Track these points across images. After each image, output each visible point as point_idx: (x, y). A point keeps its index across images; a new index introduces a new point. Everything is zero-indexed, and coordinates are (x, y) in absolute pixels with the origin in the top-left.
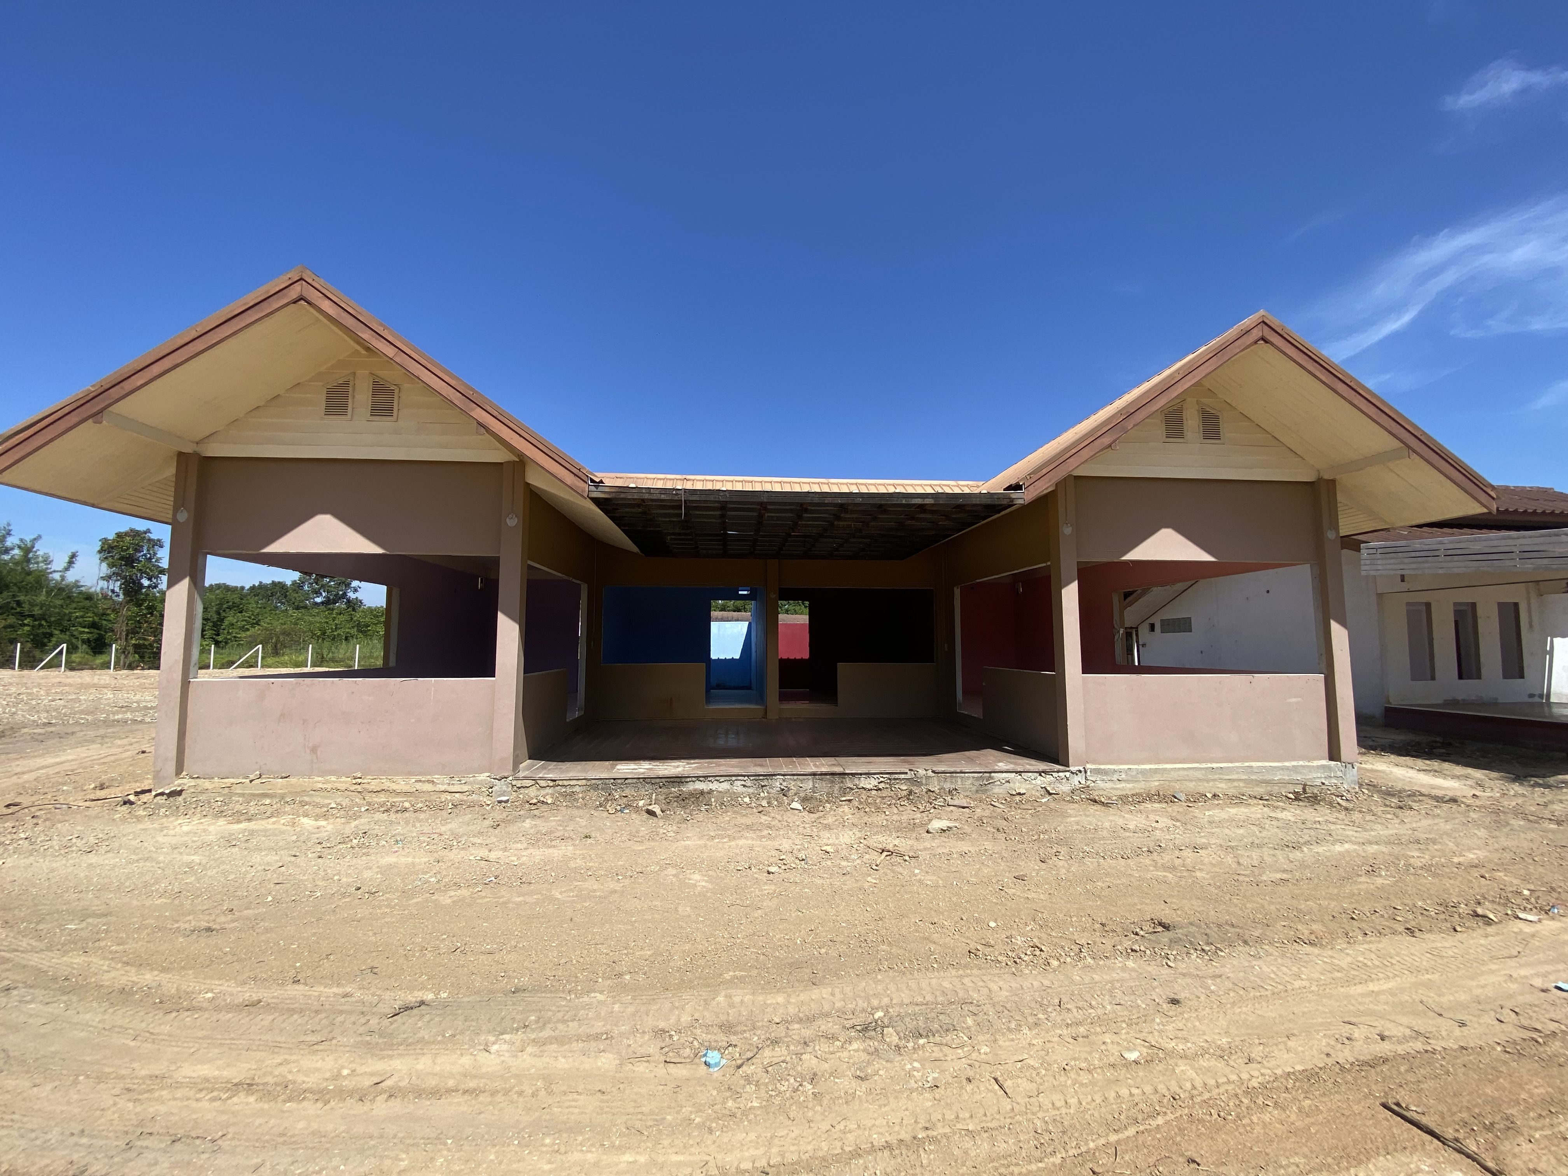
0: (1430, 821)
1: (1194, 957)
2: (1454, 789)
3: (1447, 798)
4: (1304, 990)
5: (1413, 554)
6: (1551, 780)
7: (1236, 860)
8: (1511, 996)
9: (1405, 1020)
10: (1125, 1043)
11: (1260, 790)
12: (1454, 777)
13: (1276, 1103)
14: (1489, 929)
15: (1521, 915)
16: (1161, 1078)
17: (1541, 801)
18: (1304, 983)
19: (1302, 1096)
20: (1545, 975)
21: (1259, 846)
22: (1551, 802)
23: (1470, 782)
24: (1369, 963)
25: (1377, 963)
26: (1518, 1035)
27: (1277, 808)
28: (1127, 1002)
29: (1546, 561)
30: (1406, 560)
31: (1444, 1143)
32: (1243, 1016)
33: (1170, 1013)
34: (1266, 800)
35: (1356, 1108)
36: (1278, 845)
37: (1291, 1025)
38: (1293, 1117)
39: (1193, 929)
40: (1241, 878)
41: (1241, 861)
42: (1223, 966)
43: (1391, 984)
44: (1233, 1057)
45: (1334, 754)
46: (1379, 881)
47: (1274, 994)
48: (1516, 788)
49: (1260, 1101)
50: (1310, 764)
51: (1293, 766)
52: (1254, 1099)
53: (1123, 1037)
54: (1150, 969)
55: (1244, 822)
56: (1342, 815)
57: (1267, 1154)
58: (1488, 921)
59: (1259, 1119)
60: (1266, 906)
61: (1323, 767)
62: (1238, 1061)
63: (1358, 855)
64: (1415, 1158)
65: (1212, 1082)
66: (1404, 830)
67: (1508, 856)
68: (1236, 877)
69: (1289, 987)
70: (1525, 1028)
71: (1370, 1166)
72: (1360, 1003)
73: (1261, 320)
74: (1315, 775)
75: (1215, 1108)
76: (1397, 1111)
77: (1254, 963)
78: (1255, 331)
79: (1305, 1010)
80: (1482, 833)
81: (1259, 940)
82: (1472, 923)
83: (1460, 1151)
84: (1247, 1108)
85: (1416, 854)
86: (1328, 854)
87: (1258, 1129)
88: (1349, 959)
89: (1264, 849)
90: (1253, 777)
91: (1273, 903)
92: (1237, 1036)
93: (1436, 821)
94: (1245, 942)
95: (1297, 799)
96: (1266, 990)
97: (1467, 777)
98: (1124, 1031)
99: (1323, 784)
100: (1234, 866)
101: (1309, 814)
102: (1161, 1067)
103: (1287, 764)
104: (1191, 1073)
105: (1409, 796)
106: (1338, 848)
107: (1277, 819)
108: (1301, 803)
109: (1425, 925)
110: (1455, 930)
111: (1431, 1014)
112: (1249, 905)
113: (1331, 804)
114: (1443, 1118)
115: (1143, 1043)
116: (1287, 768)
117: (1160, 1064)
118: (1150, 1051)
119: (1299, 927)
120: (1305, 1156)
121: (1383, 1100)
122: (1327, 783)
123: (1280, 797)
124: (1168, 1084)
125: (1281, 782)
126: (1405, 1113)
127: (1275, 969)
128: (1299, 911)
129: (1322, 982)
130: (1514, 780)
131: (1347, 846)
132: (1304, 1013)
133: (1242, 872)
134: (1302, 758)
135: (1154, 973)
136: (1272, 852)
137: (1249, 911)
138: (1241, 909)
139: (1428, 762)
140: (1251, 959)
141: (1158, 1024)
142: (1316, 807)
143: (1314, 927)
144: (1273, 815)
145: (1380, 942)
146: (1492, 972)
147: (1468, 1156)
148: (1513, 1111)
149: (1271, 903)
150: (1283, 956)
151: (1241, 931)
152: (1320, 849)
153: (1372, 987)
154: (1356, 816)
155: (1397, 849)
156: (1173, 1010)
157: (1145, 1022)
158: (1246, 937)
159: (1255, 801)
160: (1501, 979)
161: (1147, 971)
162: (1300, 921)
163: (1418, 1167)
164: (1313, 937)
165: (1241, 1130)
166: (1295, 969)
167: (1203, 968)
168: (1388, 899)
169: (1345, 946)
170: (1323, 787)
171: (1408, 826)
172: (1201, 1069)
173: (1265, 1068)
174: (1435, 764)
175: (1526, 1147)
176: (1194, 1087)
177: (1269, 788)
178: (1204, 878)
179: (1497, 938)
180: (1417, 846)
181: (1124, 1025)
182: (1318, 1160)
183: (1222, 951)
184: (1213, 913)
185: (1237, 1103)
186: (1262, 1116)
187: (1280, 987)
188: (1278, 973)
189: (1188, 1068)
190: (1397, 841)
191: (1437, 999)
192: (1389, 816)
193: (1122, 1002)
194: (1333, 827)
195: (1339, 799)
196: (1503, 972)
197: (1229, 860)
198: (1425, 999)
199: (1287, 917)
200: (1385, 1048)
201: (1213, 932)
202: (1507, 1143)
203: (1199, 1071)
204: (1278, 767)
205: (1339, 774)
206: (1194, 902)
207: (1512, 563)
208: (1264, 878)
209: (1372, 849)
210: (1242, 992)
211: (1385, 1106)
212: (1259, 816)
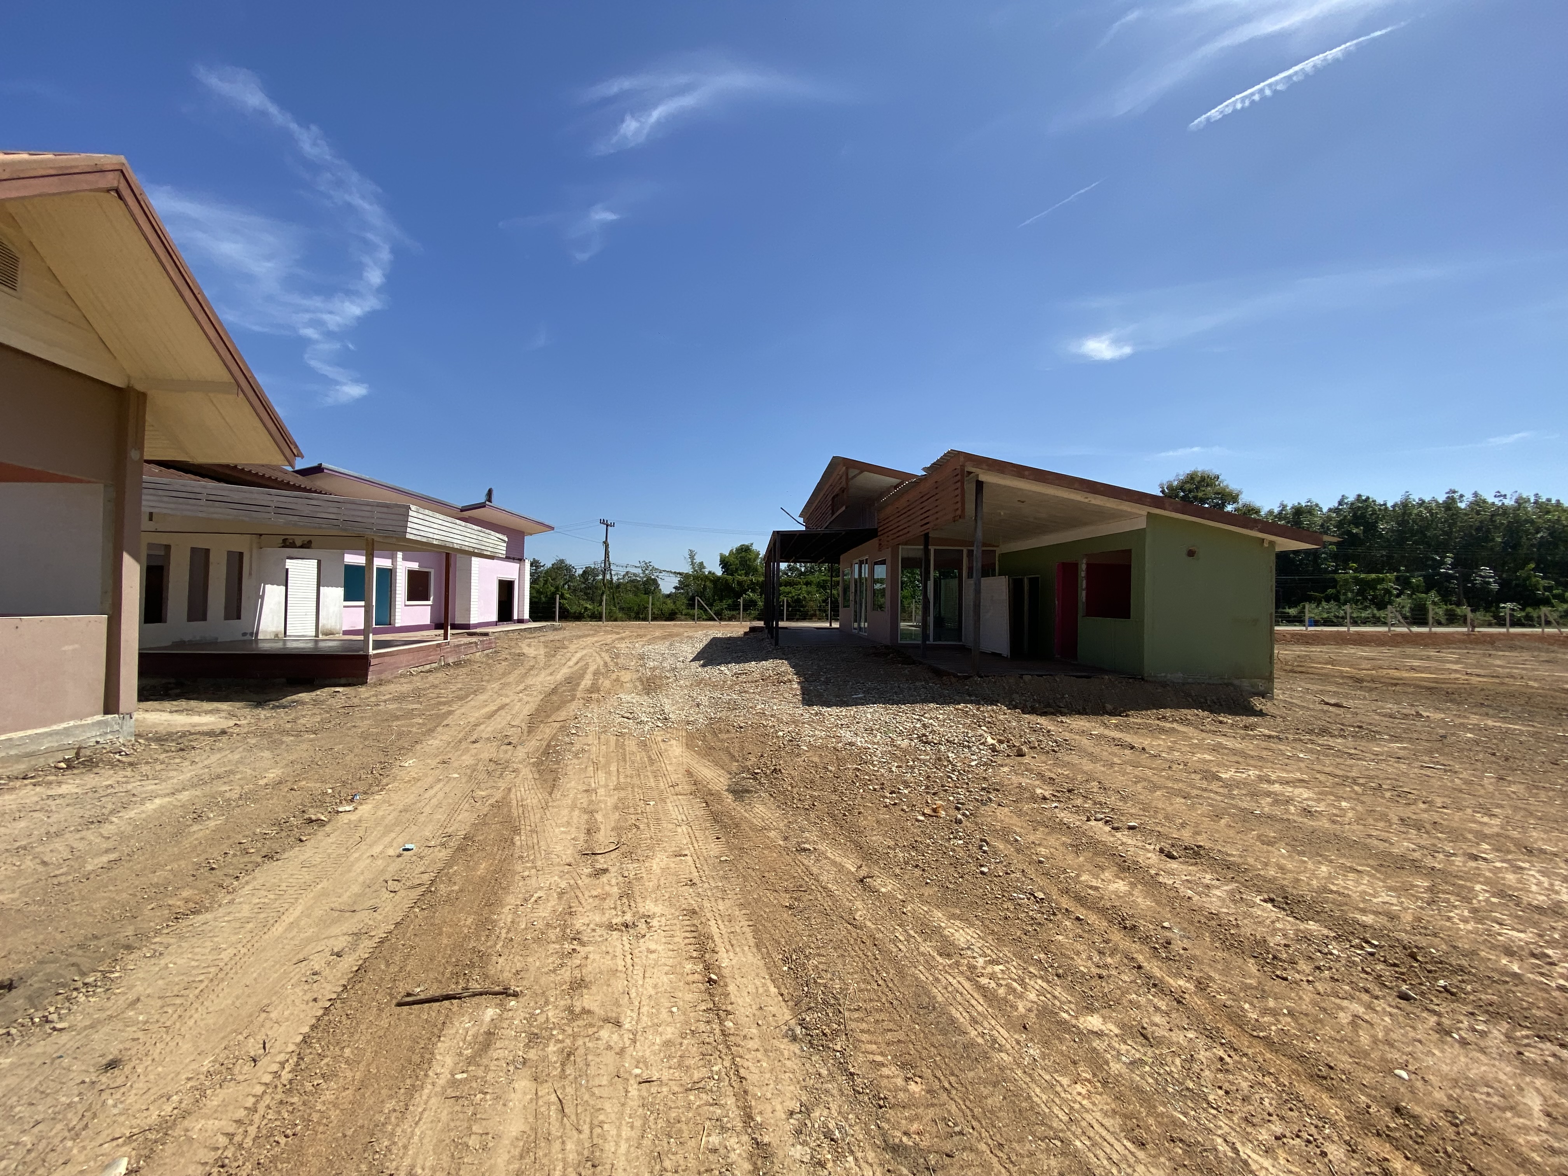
0: (218, 756)
1: (82, 998)
2: (213, 723)
3: (218, 731)
4: (238, 958)
5: (174, 494)
6: (284, 701)
7: (38, 861)
8: (383, 871)
9: (335, 930)
10: (92, 1163)
11: (22, 767)
12: (207, 712)
13: (323, 1076)
14: (328, 828)
15: (340, 809)
16: (183, 1161)
17: (289, 718)
18: (232, 951)
19: (337, 1049)
20: (390, 845)
21: (57, 834)
22: (297, 718)
23: (223, 714)
24: (266, 900)
25: (272, 897)
26: (415, 894)
27: (51, 783)
28: (45, 1112)
29: (296, 518)
30: (166, 499)
31: (460, 998)
32: (202, 1024)
33: (119, 1081)
34: (32, 778)
35: (384, 1023)
36: (80, 825)
37: (254, 999)
38: (349, 1074)
39: (50, 968)
40: (62, 879)
41: (45, 859)
42: (131, 988)
43: (299, 909)
44: (236, 1071)
45: (111, 705)
46: (212, 824)
47: (212, 980)
48: (263, 713)
49: (308, 1086)
50: (83, 722)
51: (65, 729)
52: (302, 1091)
53: (82, 1158)
54: (38, 1049)
55: (20, 811)
56: (129, 772)
57: (362, 1127)
58: (321, 823)
59: (324, 1103)
60: (117, 898)
61: (99, 723)
62: (244, 1069)
63: (176, 807)
64: (457, 1024)
65: (241, 1114)
66: (198, 769)
67: (298, 767)
68: (55, 881)
69: (221, 964)
70: (412, 888)
71: (438, 1057)
72: (292, 939)
73: (117, 167)
74: (89, 735)
75: (276, 1133)
76: (409, 1002)
77: (163, 962)
78: (110, 175)
79: (255, 975)
80: (267, 754)
81: (142, 936)
82: (309, 829)
83: (474, 995)
84: (304, 1104)
85: (227, 788)
86: (144, 816)
87: (334, 1114)
88: (246, 907)
89: (68, 835)
90: (12, 752)
91: (122, 891)
92: (214, 1048)
93: (224, 754)
94: (129, 948)
95: (69, 767)
96: (201, 981)
97: (218, 711)
98: (75, 1151)
99: (97, 742)
100: (41, 868)
101: (91, 780)
102: (170, 1148)
103: (55, 727)
104: (213, 1124)
105: (181, 737)
106: (150, 806)
107: (61, 796)
108: (75, 771)
109: (276, 846)
110: (301, 841)
111: (348, 914)
112: (96, 906)
113: (112, 765)
114: (440, 982)
115: (115, 1143)
116: (57, 733)
117: (166, 1147)
118: (134, 1144)
119: (170, 902)
120: (391, 1097)
121: (394, 1002)
122: (101, 740)
123: (45, 770)
124: (197, 1159)
125: (49, 752)
126: (419, 997)
127: (190, 956)
128: (157, 885)
129: (245, 941)
130: (256, 707)
131: (158, 801)
132: (255, 979)
133: (57, 872)
134: (72, 718)
135: (49, 1050)
136: (78, 836)
137: (100, 912)
138: (89, 915)
139: (175, 703)
140: (153, 961)
141: (115, 1106)
142: (95, 770)
143: (186, 894)
144: (50, 793)
145: (254, 878)
146: (358, 859)
147: (481, 994)
148: (472, 944)
149: (118, 892)
150: (181, 938)
151: (110, 938)
152: (132, 814)
153: (288, 919)
154: (145, 769)
155: (207, 789)
156: (118, 1076)
157: (95, 1116)
158: (123, 941)
159: (18, 783)
160: (368, 861)
161: (38, 1055)
162: (166, 896)
163: (464, 1028)
164: (191, 905)
165: (321, 1129)
166: (209, 944)
167: (109, 1004)
168: (229, 837)
169: (229, 897)
170: (98, 746)
171: (200, 765)
172: (216, 1111)
173: (276, 1055)
174: (183, 704)
175: (501, 960)
176: (231, 1136)
177: (33, 763)
178: (13, 900)
179: (336, 833)
180: (221, 781)
181: (69, 1144)
182: (402, 1091)
183: (113, 972)
184: (59, 936)
185: (290, 1109)
186: (323, 1098)
187: (212, 970)
188: (196, 958)
189: (203, 1122)
190: (198, 782)
191: (340, 900)
192: (177, 761)
193: (38, 1117)
194: (130, 787)
195: (117, 756)
196: (365, 856)
197: (29, 863)
198: (332, 905)
199: (150, 898)
200: (349, 962)
201: (78, 956)
202: (490, 967)
203: (215, 1114)
204: (46, 733)
205: (116, 727)
206: (23, 934)
207: (267, 516)
208: (89, 868)
209: (185, 796)
210: (178, 1001)
211: (399, 1005)
212: (36, 799)
